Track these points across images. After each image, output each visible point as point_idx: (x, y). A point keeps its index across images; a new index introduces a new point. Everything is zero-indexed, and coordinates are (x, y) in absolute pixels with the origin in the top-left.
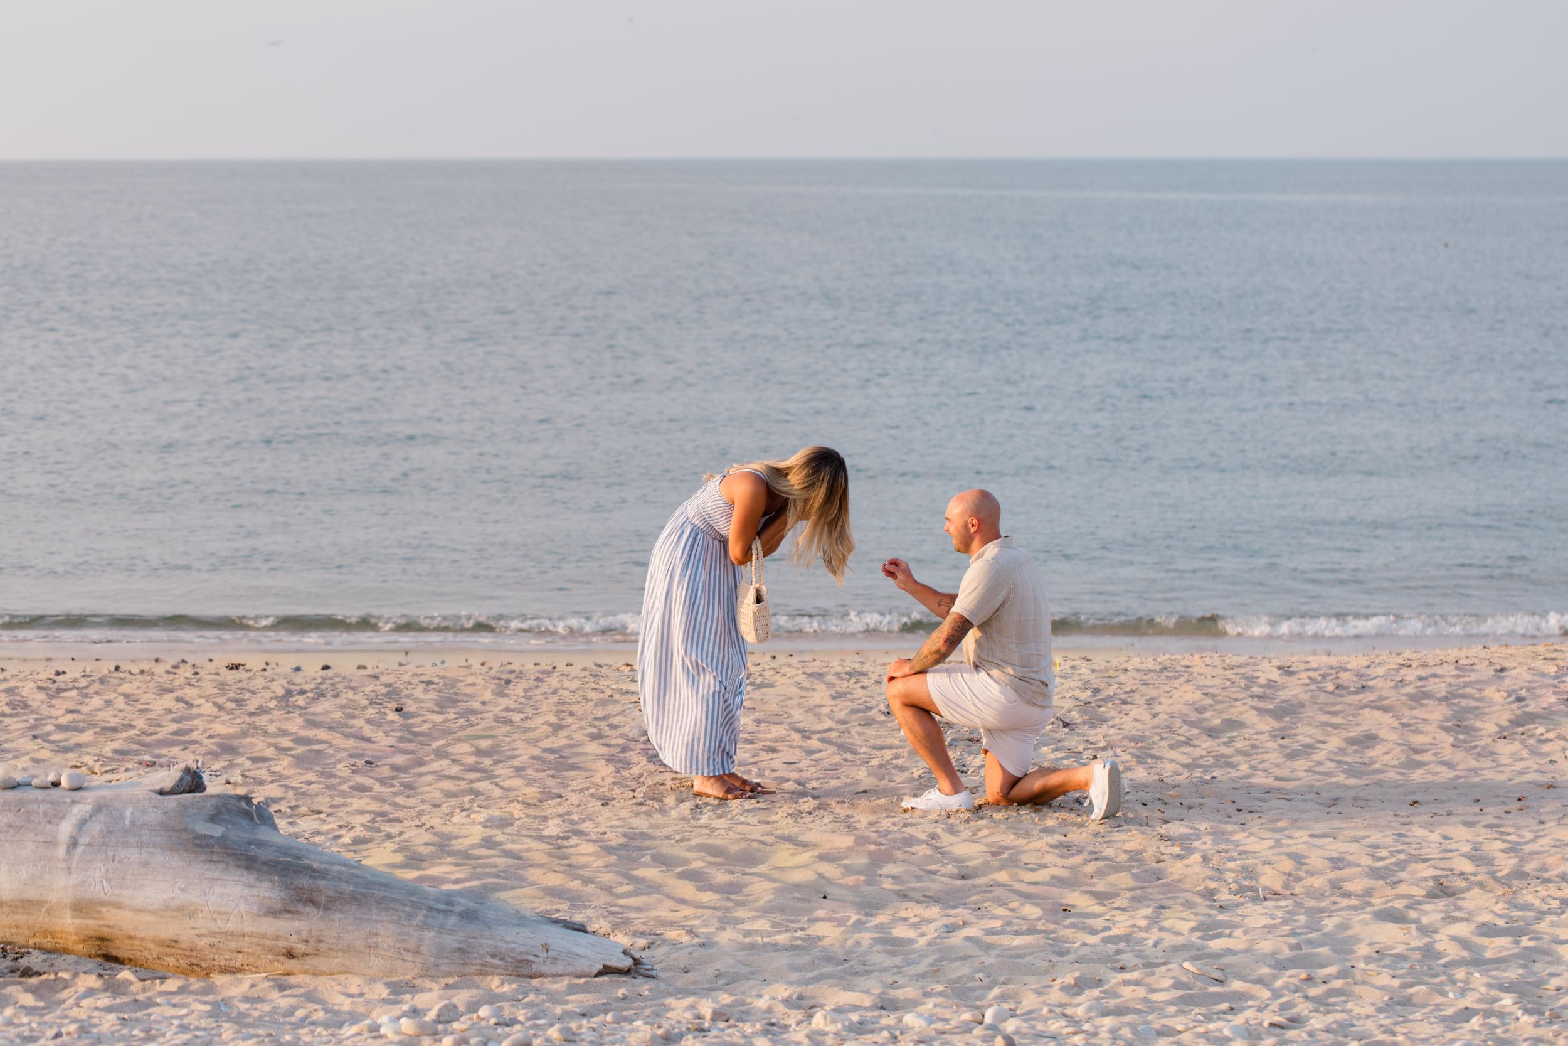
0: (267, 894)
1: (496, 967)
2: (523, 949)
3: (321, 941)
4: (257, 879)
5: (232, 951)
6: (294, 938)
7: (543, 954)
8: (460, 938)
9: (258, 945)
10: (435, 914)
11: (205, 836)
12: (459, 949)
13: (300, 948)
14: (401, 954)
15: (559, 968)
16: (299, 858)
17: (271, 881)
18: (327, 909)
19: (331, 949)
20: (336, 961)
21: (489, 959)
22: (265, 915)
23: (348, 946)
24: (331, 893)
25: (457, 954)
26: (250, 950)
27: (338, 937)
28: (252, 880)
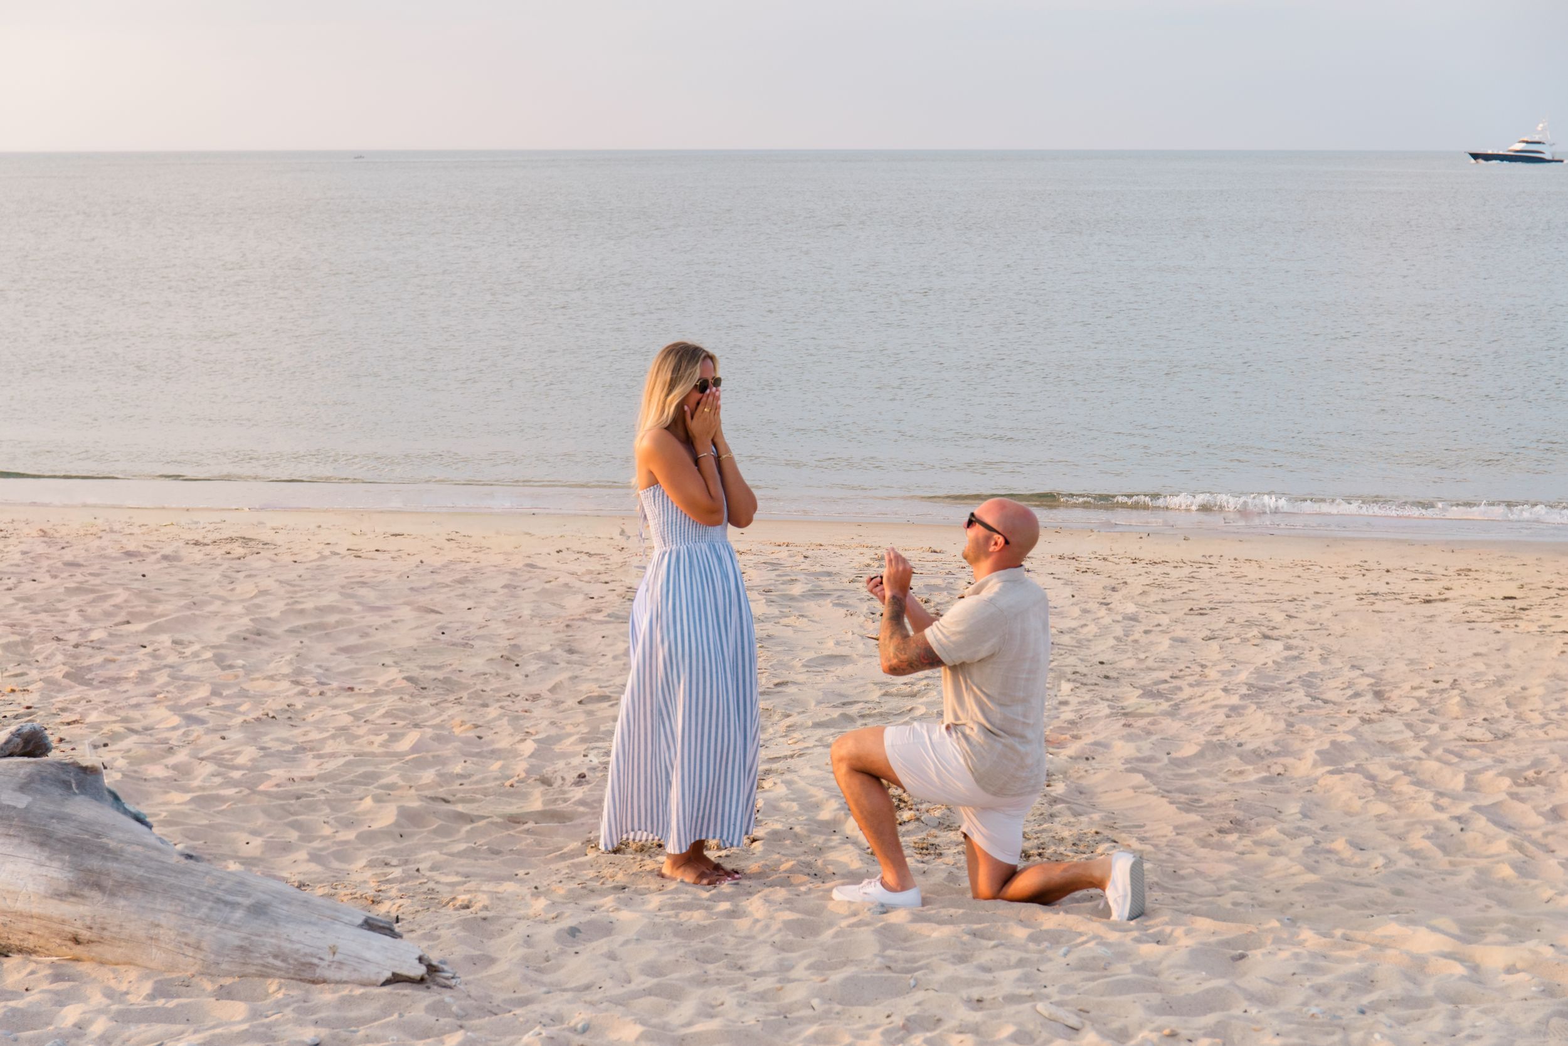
0: (55, 875)
1: (279, 969)
2: (308, 950)
3: (104, 929)
4: (48, 858)
5: (23, 932)
6: (79, 923)
7: (329, 958)
8: (243, 935)
9: (47, 927)
10: (221, 906)
11: (9, 806)
12: (241, 947)
13: (85, 934)
14: (181, 948)
15: (344, 975)
16: (98, 836)
17: (62, 860)
18: (112, 894)
19: (114, 938)
20: (120, 950)
21: (271, 960)
22: (51, 898)
23: (131, 936)
24: (119, 878)
25: (238, 953)
26: (39, 933)
27: (121, 926)
28: (43, 858)
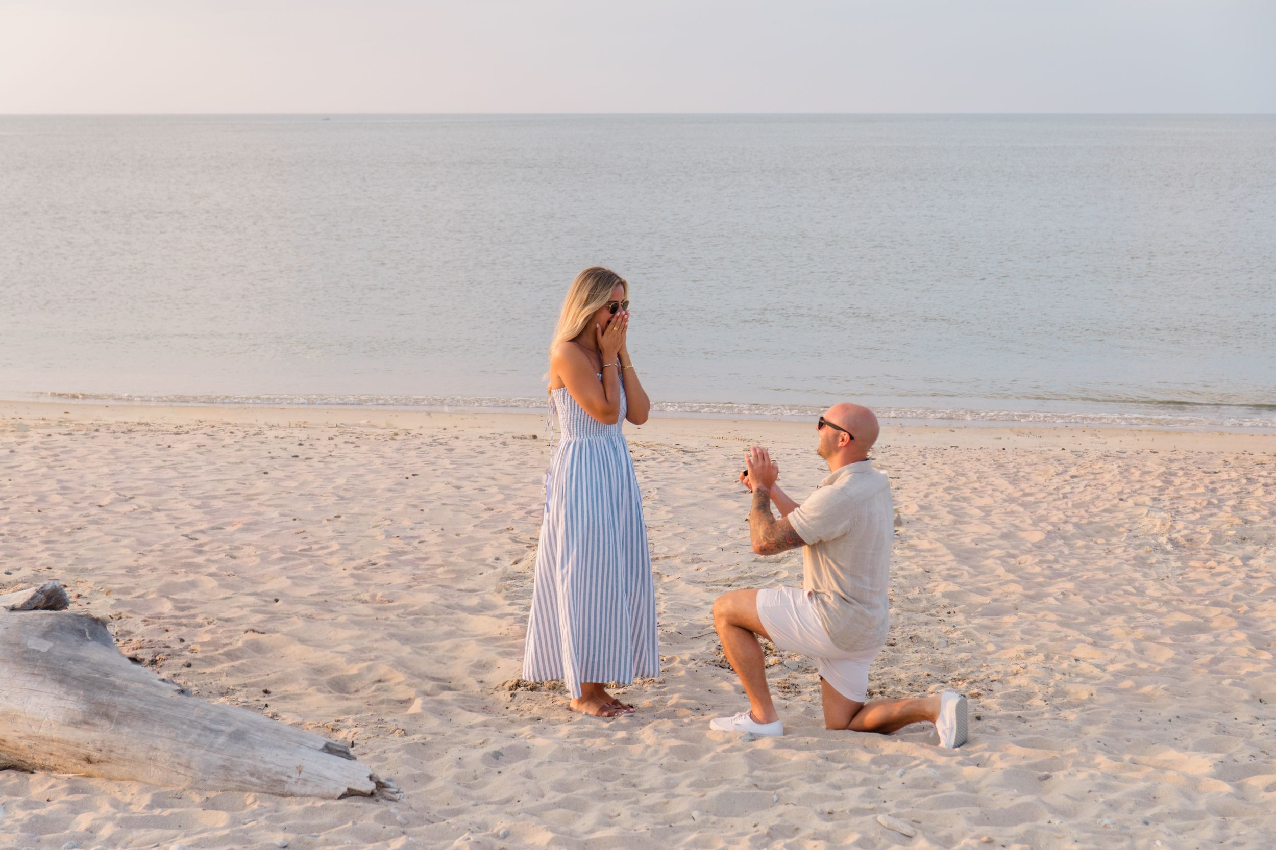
0: (72, 707)
1: (254, 785)
2: (279, 769)
3: (111, 751)
4: (67, 693)
5: (46, 753)
6: (91, 746)
7: (295, 776)
8: (225, 757)
9: (64, 749)
10: (208, 733)
11: (34, 650)
12: (224, 766)
13: (96, 755)
14: (174, 767)
15: (308, 790)
16: (107, 675)
17: (77, 695)
18: (118, 723)
19: (120, 759)
20: (124, 769)
21: (248, 777)
22: (68, 725)
23: (133, 757)
24: (124, 709)
25: (221, 771)
26: (58, 754)
27: (125, 749)
28: (62, 693)
